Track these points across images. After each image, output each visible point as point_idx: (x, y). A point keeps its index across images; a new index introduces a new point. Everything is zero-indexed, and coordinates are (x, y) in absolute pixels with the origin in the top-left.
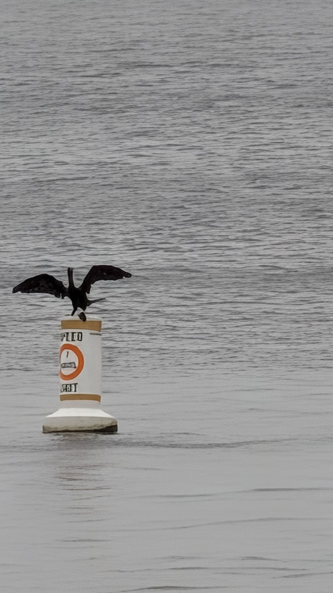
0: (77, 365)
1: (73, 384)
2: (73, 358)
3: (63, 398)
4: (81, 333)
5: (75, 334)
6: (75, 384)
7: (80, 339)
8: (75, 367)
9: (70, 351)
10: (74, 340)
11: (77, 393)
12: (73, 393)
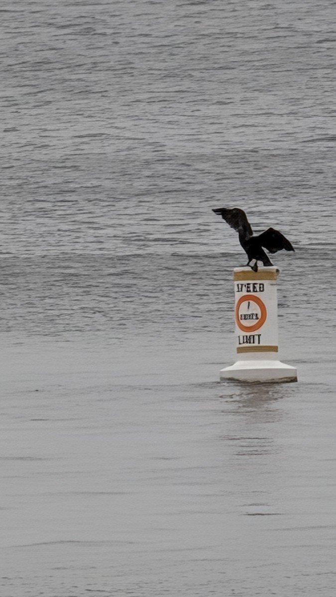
0: (259, 316)
1: (256, 335)
2: (255, 309)
3: (240, 350)
4: (263, 285)
5: (256, 285)
6: (259, 336)
7: (262, 290)
8: (258, 319)
9: (251, 302)
10: (256, 291)
11: (261, 344)
12: (256, 344)
